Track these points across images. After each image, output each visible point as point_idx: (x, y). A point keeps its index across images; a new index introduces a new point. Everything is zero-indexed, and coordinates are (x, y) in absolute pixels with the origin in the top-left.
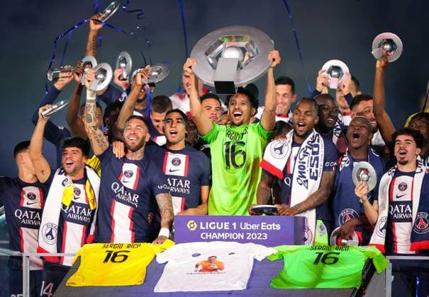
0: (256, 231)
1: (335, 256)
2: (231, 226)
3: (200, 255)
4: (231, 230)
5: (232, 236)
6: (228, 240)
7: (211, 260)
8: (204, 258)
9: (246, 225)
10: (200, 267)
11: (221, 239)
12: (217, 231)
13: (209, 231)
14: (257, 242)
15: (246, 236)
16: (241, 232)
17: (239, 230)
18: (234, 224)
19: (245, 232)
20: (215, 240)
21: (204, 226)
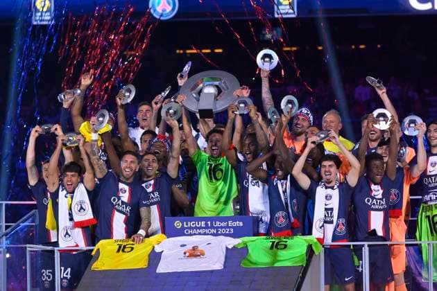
0: (225, 228)
1: (285, 243)
2: (206, 224)
3: (185, 245)
4: (207, 227)
5: (207, 231)
6: (205, 234)
7: (194, 248)
8: (189, 247)
9: (218, 223)
10: (187, 254)
11: (200, 234)
12: (196, 228)
13: (191, 228)
14: (226, 235)
15: (217, 231)
16: (214, 228)
17: (212, 227)
18: (209, 223)
19: (217, 228)
20: (195, 234)
21: (187, 224)
